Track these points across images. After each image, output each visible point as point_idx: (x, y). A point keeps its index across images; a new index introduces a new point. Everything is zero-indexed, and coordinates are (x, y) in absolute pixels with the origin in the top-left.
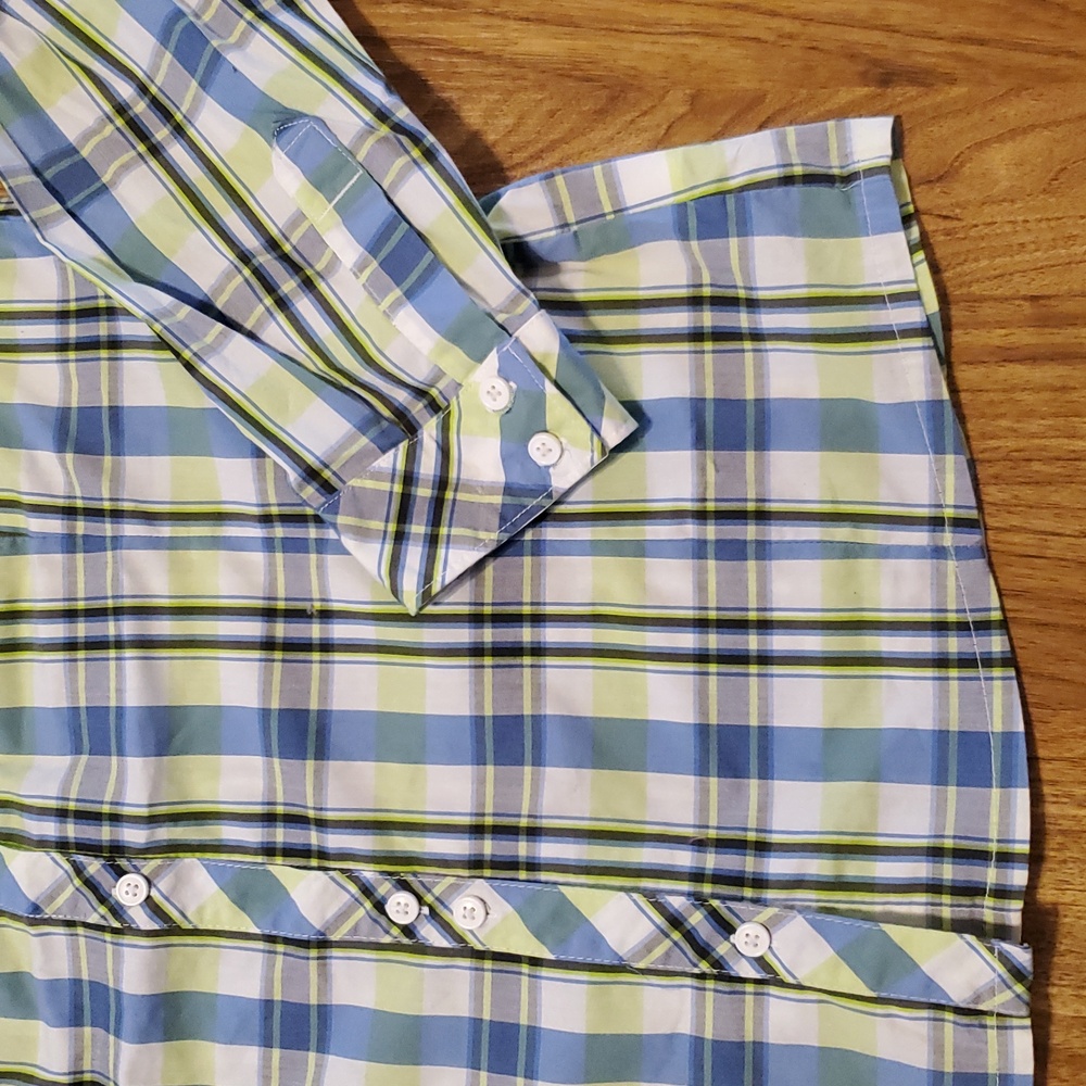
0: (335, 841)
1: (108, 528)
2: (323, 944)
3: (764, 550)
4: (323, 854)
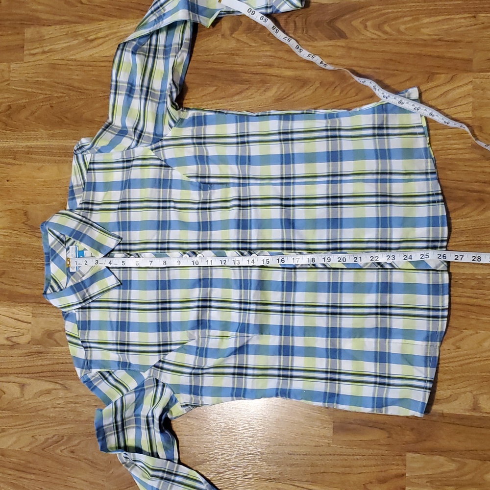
0: (297, 246)
1: (247, 181)
2: (295, 268)
3: (391, 181)
4: (295, 249)
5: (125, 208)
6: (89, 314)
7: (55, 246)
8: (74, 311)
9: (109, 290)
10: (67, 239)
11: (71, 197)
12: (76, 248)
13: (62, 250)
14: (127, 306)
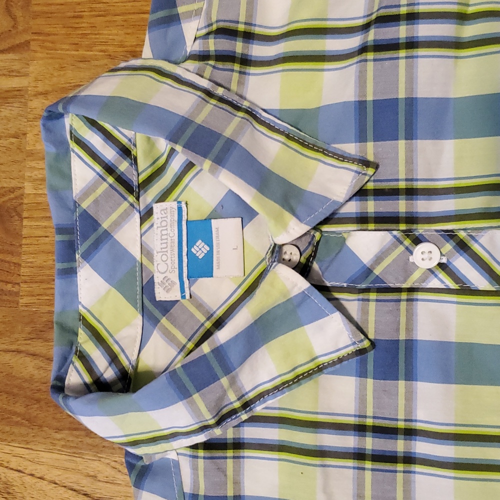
5: (393, 46)
6: (238, 472)
7: (96, 202)
8: (172, 456)
9: (320, 369)
10: (143, 177)
11: (161, 14)
12: (180, 210)
13: (125, 217)
14: (400, 446)
